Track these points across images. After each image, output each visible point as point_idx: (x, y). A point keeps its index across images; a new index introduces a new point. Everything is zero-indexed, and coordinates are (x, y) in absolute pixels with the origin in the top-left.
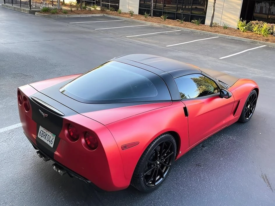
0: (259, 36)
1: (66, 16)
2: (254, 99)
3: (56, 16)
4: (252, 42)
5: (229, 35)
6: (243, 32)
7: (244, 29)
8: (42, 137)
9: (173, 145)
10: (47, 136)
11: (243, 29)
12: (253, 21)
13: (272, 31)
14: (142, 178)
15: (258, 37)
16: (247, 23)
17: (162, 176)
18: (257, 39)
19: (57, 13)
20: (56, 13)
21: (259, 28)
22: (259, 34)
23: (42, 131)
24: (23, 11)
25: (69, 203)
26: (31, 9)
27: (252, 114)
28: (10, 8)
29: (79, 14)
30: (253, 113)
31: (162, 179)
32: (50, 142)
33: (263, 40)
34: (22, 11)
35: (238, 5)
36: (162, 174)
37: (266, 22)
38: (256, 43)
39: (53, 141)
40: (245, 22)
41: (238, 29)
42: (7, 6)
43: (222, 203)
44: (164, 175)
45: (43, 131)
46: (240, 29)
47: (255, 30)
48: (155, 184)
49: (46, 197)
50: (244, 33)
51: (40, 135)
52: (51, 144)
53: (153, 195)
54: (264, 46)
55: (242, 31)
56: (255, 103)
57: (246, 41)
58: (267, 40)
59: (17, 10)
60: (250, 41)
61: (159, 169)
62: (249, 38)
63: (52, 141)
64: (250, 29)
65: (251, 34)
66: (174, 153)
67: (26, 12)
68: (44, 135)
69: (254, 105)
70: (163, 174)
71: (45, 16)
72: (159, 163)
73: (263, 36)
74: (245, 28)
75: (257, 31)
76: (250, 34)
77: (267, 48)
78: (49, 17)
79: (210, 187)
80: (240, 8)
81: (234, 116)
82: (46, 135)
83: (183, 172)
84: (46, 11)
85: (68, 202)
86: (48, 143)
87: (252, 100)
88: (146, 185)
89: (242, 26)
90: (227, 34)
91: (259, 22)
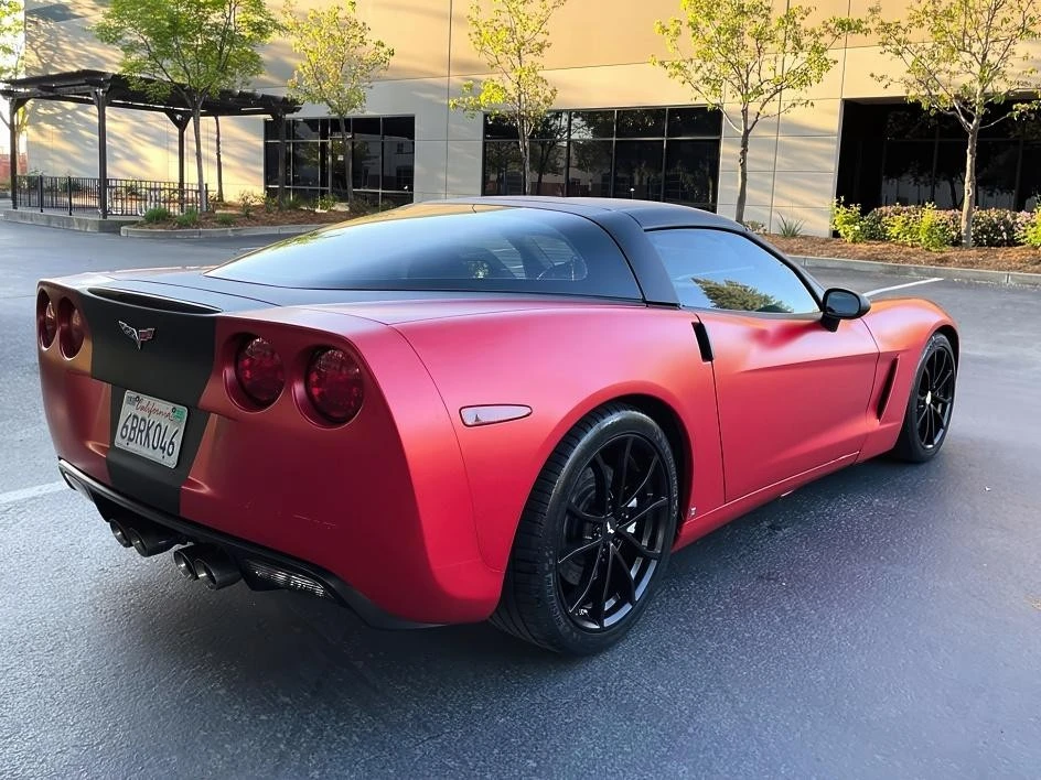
0: (911, 250)
1: (230, 231)
2: (946, 372)
3: (193, 233)
4: (890, 272)
5: (807, 254)
6: (854, 241)
7: (856, 234)
8: (132, 440)
9: (662, 462)
10: (151, 432)
11: (851, 233)
12: (883, 208)
13: (954, 233)
14: (548, 573)
15: (907, 253)
16: (864, 212)
17: (626, 597)
18: (905, 261)
19: (199, 224)
20: (195, 222)
21: (907, 224)
22: (912, 246)
23: (131, 418)
24: (79, 225)
25: (244, 701)
26: (105, 217)
27: (942, 431)
28: (32, 220)
29: (273, 224)
30: (946, 429)
31: (628, 608)
32: (163, 449)
33: (928, 263)
34: (76, 224)
35: (828, 157)
36: (630, 587)
37: (930, 203)
38: (906, 271)
39: (178, 441)
40: (856, 208)
41: (836, 234)
42: (23, 216)
43: (889, 684)
44: (638, 594)
45: (135, 417)
46: (841, 232)
47: (894, 232)
48: (601, 624)
49: (149, 687)
50: (857, 246)
51: (124, 438)
52: (169, 455)
53: (597, 665)
54: (936, 279)
55: (849, 239)
56: (949, 389)
57: (867, 268)
58: (944, 261)
59: (56, 225)
60: (882, 268)
61: (615, 556)
62: (877, 259)
63: (171, 443)
64: (875, 234)
65: (881, 246)
66: (669, 500)
67: (88, 230)
68: (140, 431)
69: (946, 397)
70: (633, 584)
71: (154, 236)
72: (612, 531)
73: (928, 249)
74: (857, 228)
75: (901, 236)
76: (879, 247)
77: (949, 284)
78: (169, 238)
79: (831, 637)
80: (832, 166)
81: (879, 417)
82: (149, 428)
83: (711, 599)
84: (157, 219)
85: (240, 700)
86: (157, 456)
87: (938, 372)
88: (566, 611)
89: (847, 222)
90: (796, 253)
91: (905, 208)
